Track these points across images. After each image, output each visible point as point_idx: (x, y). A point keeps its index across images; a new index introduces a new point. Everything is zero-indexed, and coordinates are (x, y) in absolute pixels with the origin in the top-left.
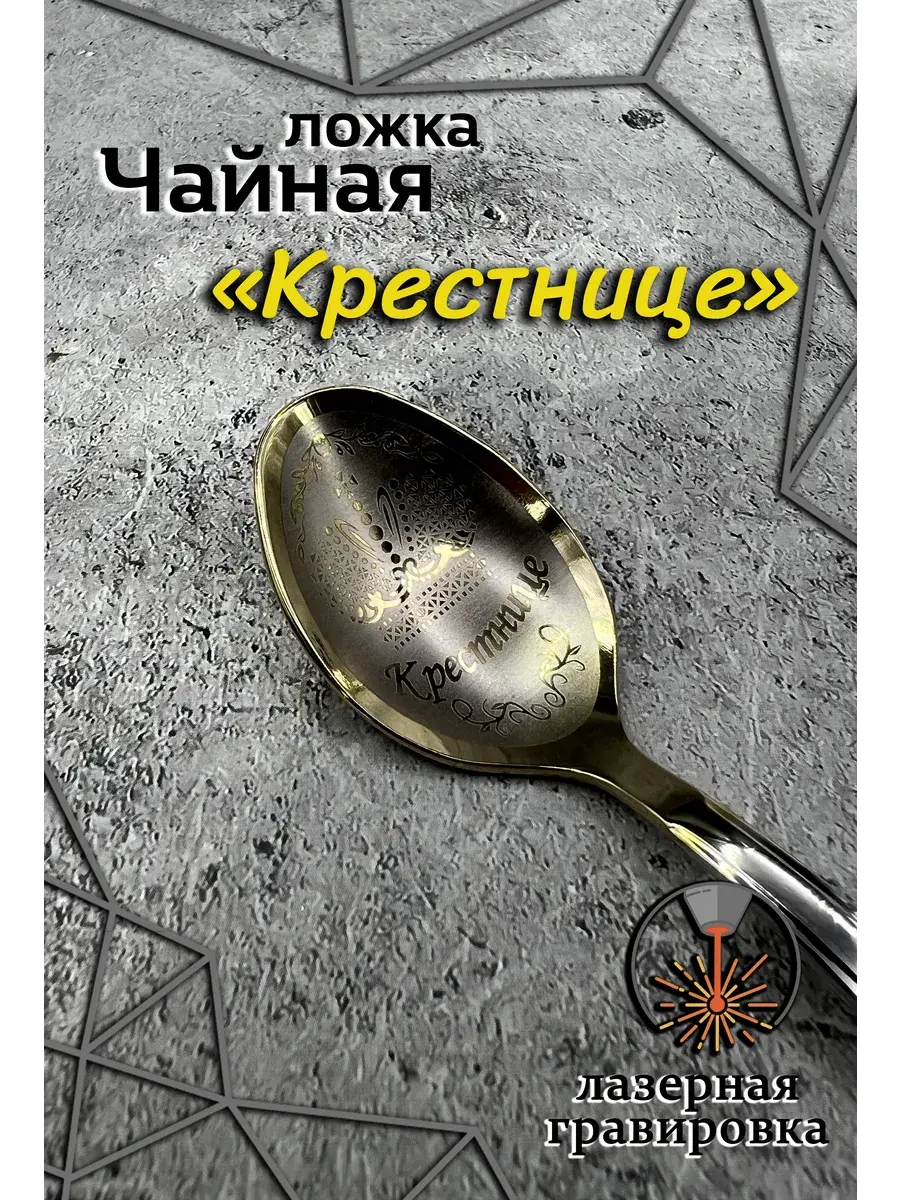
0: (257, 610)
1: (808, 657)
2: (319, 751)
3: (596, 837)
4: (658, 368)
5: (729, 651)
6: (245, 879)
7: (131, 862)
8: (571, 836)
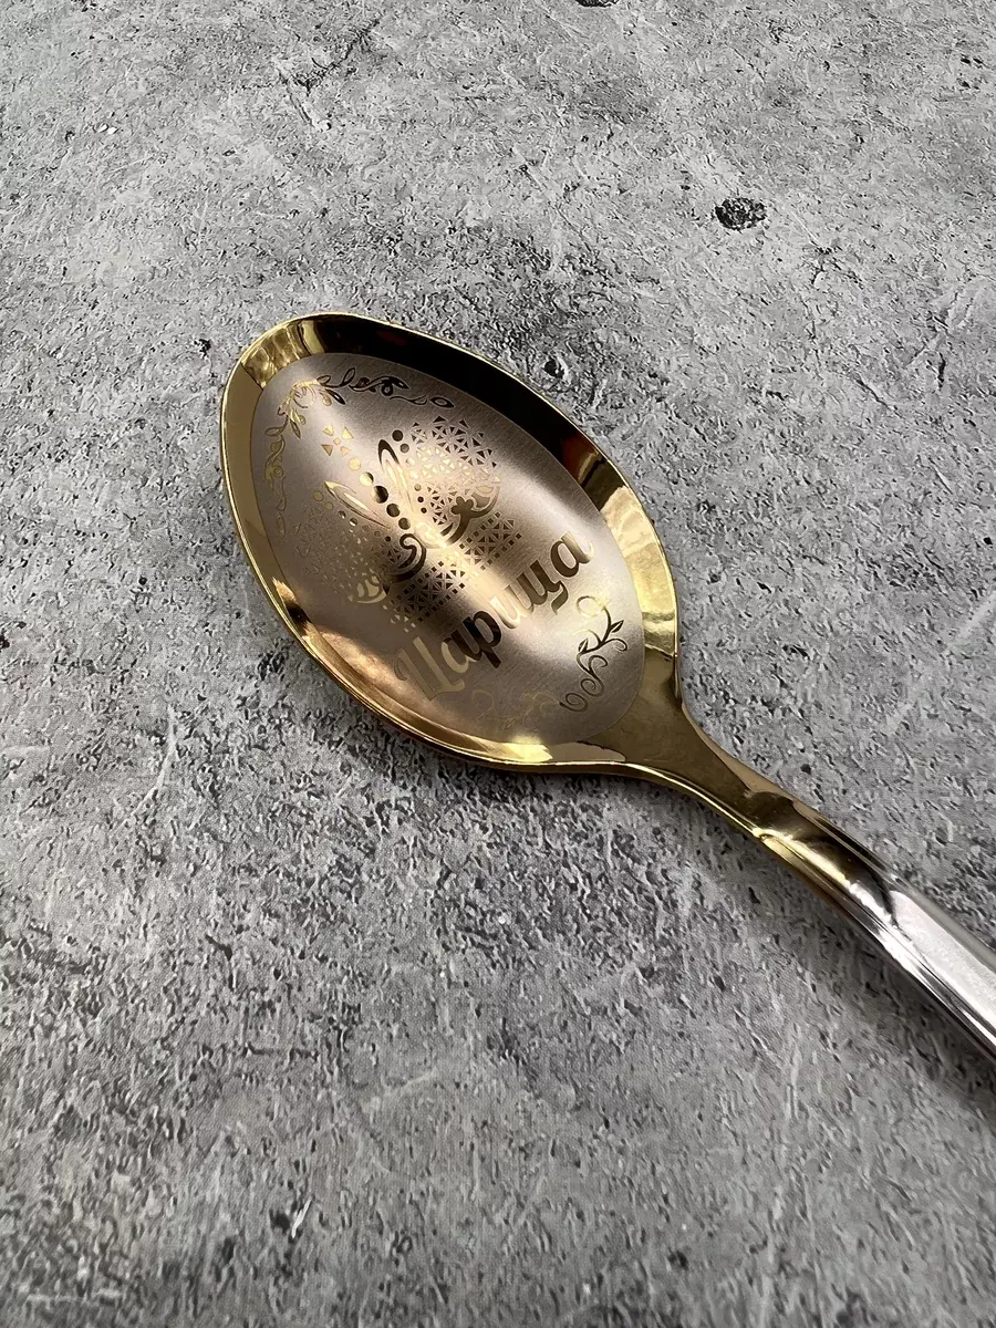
0: (280, 925)
1: (859, 1008)
2: (339, 1105)
3: (616, 1226)
4: (728, 601)
5: (774, 995)
6: (260, 1258)
7: (150, 1231)
8: (588, 1223)
